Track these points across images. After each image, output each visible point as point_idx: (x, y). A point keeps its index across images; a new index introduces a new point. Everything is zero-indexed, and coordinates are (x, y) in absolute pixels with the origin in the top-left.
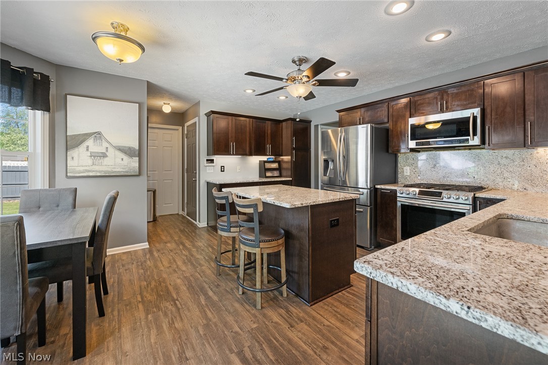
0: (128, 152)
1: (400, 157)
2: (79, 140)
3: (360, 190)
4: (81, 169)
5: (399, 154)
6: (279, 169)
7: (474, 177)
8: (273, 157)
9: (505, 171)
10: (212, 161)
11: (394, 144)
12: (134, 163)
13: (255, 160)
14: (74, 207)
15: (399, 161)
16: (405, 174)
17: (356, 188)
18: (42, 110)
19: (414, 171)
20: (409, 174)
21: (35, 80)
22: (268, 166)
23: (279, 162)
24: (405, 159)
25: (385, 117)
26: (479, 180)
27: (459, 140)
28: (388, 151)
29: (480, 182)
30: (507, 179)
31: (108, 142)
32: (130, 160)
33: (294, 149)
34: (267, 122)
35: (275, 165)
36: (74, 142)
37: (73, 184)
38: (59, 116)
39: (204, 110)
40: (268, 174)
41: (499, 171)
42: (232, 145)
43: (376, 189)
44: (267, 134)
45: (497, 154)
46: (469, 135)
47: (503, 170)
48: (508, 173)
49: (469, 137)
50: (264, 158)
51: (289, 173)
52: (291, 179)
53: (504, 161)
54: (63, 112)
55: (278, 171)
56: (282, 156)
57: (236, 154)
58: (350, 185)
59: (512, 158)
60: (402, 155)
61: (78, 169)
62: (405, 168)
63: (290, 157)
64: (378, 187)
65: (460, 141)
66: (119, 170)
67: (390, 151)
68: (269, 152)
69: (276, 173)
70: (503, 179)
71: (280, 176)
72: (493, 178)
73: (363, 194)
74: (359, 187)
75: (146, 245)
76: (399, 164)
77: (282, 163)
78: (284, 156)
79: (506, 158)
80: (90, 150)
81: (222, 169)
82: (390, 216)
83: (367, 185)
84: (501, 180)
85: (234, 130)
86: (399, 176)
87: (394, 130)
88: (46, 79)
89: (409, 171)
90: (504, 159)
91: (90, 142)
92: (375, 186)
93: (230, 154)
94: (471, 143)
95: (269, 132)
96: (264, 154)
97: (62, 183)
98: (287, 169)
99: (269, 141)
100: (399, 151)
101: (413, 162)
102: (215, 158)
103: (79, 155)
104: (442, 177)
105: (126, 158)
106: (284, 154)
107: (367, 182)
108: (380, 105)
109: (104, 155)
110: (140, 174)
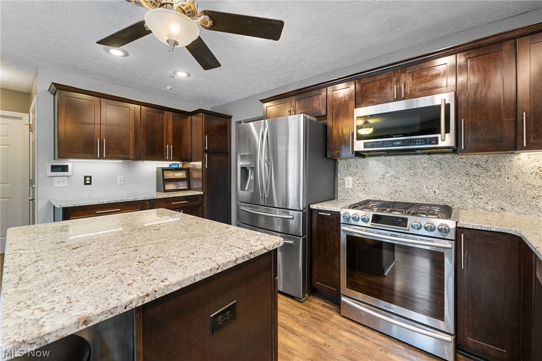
1: (340, 163)
3: (290, 211)
5: (339, 160)
6: (188, 179)
7: (435, 192)
8: (179, 163)
9: (475, 184)
10: (65, 168)
11: (334, 146)
13: (150, 168)
15: (339, 169)
16: (347, 186)
17: (285, 209)
19: (358, 182)
20: (351, 186)
22: (169, 175)
23: (188, 170)
24: (346, 167)
25: (322, 108)
26: (441, 195)
27: (425, 139)
28: (326, 156)
29: (442, 198)
30: (478, 195)
33: (205, 151)
34: (166, 112)
35: (181, 175)
40: (170, 187)
41: (468, 184)
42: (101, 145)
43: (311, 210)
44: (167, 129)
45: (465, 161)
46: (439, 132)
47: (472, 182)
48: (480, 187)
49: (439, 136)
50: (166, 164)
51: (200, 185)
52: (202, 193)
53: (474, 171)
55: (186, 183)
56: (191, 161)
57: (107, 158)
58: (278, 204)
59: (484, 166)
60: (342, 161)
62: (346, 179)
63: (200, 163)
64: (314, 207)
65: (425, 141)
67: (329, 156)
68: (170, 156)
69: (183, 186)
70: (473, 195)
71: (189, 188)
72: (460, 193)
73: (293, 219)
74: (289, 208)
76: (339, 174)
77: (191, 171)
78: (194, 161)
79: (477, 165)
81: (88, 180)
82: (330, 250)
83: (299, 206)
84: (469, 196)
86: (339, 189)
87: (334, 126)
89: (351, 183)
90: (475, 167)
92: (309, 206)
93: (96, 158)
94: (441, 144)
95: (170, 127)
96: (162, 158)
98: (197, 179)
99: (171, 140)
100: (339, 155)
101: (356, 170)
102: (71, 163)
104: (394, 192)
106: (193, 159)
107: (299, 201)
108: (316, 92)
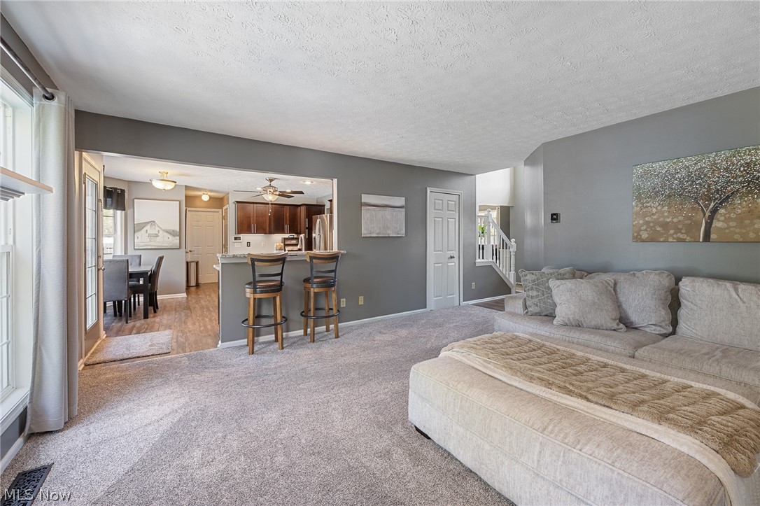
0: (172, 233)
2: (142, 225)
4: (143, 244)
10: (239, 238)
12: (175, 241)
13: (278, 237)
14: (140, 265)
18: (121, 210)
21: (118, 193)
22: (288, 242)
31: (159, 227)
32: (174, 238)
33: (307, 228)
34: (285, 207)
35: (295, 242)
36: (138, 228)
37: (138, 253)
38: (129, 212)
39: (232, 200)
42: (253, 227)
44: (286, 215)
50: (287, 236)
54: (132, 210)
56: (298, 234)
61: (141, 244)
66: (166, 245)
68: (288, 231)
75: (185, 295)
78: (300, 234)
80: (148, 232)
81: (249, 245)
85: (255, 215)
88: (123, 191)
91: (148, 227)
93: (252, 233)
96: (284, 232)
97: (131, 252)
99: (288, 222)
102: (241, 236)
103: (141, 236)
105: (170, 237)
109: (157, 236)
110: (180, 248)
